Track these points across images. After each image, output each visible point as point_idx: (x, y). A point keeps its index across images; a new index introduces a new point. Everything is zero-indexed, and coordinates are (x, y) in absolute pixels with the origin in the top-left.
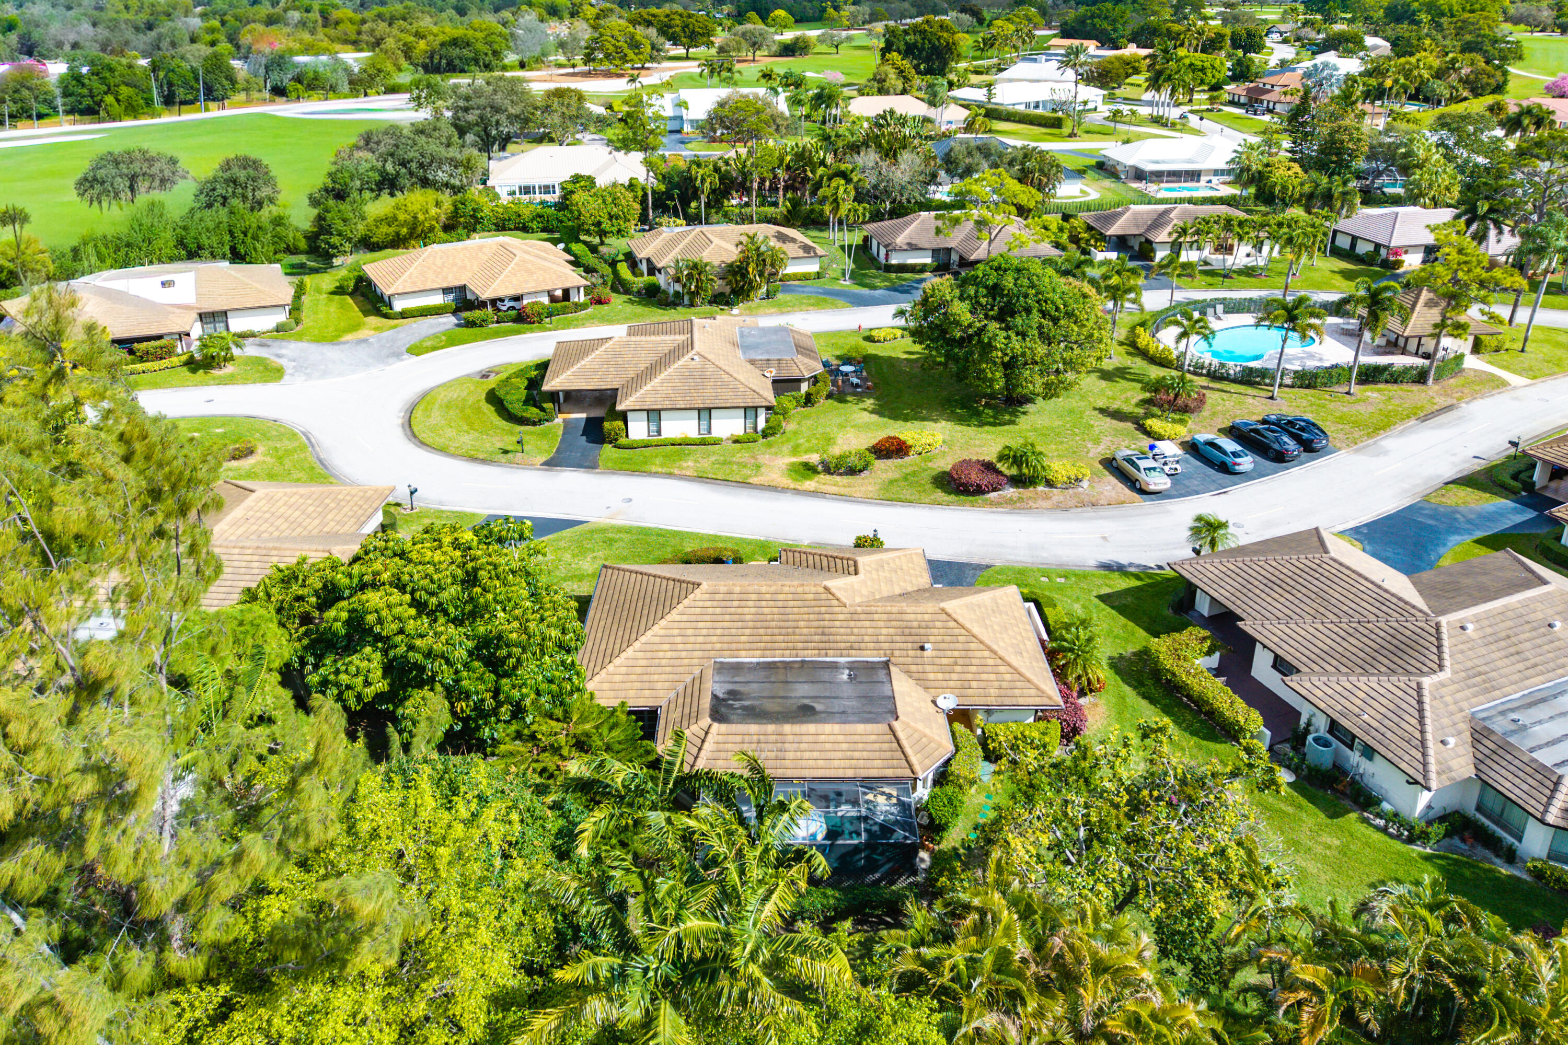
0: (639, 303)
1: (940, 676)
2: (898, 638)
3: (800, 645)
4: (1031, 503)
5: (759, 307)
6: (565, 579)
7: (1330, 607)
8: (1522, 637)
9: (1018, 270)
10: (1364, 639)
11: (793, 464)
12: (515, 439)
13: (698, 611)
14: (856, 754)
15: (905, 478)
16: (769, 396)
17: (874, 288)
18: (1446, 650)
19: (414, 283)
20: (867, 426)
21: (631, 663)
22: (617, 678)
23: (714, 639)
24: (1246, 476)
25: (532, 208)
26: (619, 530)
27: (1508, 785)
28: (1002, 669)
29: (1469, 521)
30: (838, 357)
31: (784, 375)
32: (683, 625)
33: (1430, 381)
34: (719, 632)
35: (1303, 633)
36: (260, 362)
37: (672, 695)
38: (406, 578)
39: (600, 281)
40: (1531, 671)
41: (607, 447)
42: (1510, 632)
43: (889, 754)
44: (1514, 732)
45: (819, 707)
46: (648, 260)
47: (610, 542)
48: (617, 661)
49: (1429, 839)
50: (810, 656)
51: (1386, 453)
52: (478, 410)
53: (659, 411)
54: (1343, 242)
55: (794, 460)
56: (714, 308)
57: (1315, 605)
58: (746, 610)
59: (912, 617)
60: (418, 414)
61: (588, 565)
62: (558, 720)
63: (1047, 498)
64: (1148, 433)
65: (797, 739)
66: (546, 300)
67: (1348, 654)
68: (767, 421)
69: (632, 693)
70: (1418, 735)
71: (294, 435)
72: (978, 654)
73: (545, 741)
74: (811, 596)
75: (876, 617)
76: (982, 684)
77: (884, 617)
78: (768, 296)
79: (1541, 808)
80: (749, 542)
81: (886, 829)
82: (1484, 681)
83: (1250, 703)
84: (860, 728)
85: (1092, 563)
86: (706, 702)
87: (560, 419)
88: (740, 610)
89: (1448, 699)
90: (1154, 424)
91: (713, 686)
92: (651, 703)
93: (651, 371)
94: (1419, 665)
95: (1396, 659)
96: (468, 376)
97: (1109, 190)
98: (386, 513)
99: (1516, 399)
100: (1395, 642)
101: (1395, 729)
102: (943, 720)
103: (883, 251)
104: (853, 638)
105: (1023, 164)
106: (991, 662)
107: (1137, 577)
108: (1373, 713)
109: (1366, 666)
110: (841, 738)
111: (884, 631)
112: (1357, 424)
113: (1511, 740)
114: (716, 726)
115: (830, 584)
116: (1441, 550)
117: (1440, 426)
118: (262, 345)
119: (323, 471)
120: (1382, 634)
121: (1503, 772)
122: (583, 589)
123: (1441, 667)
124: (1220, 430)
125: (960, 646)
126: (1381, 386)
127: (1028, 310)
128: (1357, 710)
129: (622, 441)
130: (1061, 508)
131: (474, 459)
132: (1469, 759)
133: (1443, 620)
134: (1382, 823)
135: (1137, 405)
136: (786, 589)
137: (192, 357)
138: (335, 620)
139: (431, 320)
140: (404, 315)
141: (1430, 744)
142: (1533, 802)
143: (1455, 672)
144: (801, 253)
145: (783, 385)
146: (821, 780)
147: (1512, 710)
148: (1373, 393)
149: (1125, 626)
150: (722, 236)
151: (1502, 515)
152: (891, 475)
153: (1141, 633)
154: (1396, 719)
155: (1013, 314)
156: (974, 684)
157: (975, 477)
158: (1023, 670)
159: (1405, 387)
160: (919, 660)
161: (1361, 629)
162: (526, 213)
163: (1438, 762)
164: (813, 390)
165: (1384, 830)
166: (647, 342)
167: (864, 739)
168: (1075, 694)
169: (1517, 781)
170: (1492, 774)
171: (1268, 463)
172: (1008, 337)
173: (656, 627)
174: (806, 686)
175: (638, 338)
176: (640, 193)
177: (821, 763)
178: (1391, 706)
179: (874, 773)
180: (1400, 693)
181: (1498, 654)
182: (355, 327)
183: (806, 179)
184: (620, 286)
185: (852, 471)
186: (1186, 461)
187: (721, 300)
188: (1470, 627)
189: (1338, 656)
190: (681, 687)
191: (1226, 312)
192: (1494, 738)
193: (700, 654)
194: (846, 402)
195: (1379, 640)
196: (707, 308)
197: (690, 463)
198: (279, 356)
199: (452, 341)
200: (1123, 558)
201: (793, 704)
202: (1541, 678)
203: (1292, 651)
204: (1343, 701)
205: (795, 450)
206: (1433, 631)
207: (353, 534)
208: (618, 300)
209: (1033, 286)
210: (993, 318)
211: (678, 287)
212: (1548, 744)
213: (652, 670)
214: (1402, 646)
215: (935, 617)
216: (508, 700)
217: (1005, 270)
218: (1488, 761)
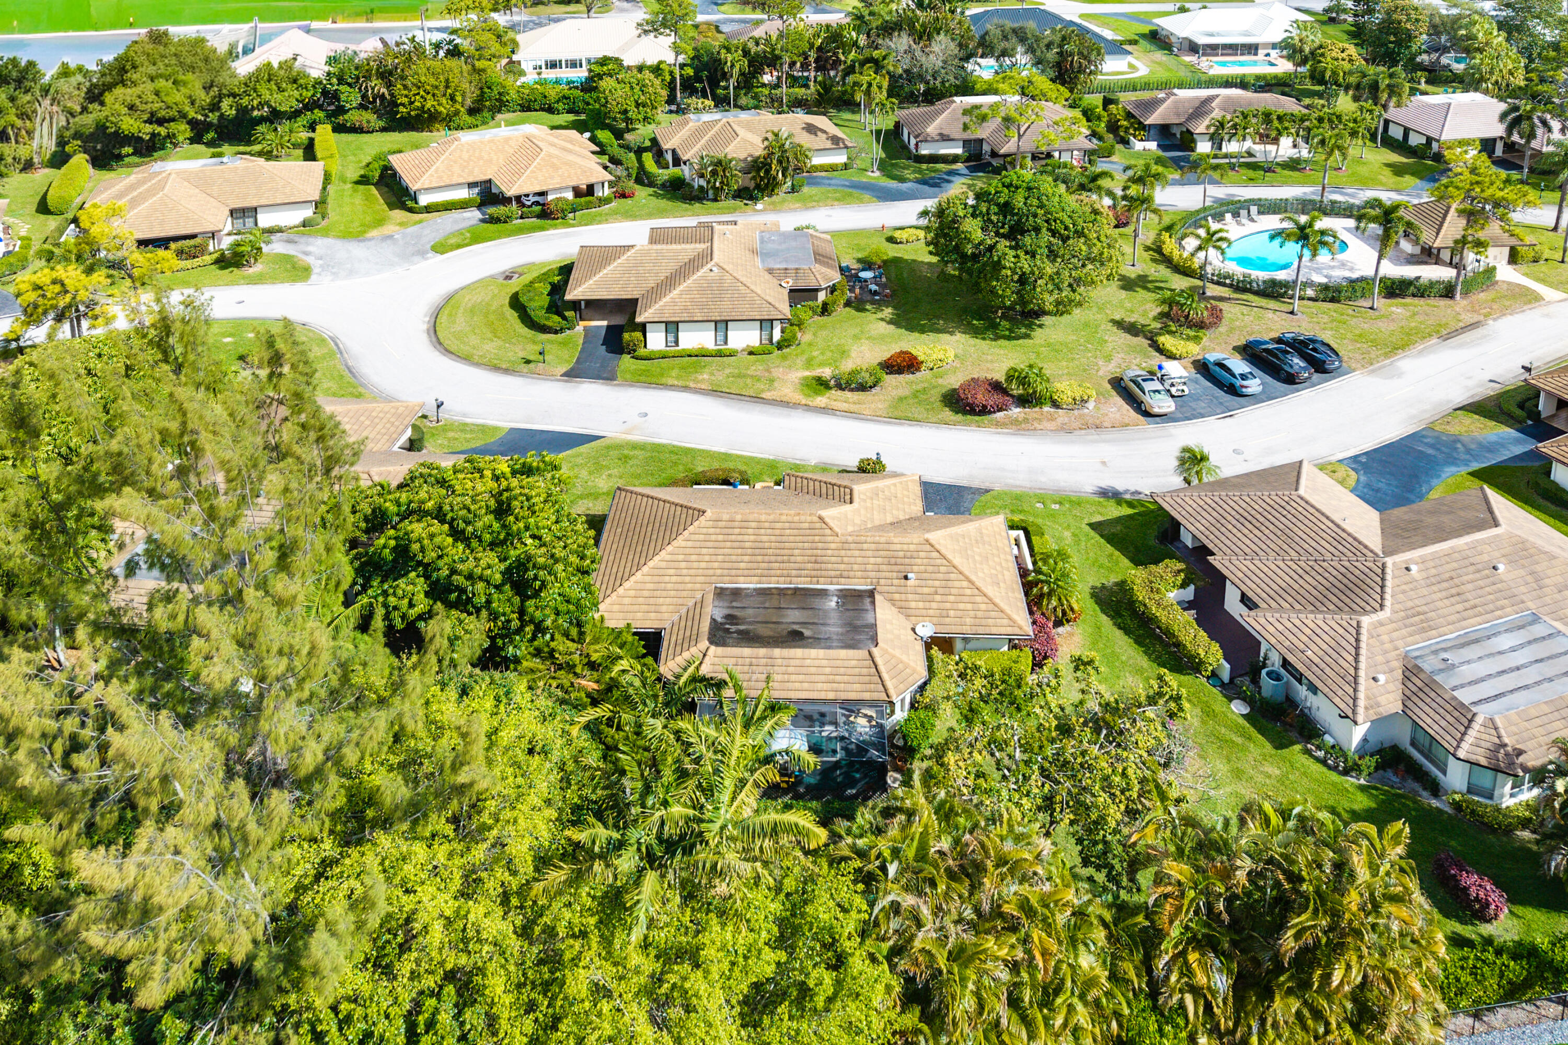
0: (663, 197)
1: (921, 605)
2: (884, 567)
3: (794, 572)
4: (1036, 425)
5: (784, 201)
6: (581, 497)
7: (1293, 545)
8: (1465, 578)
9: (1029, 189)
10: (1319, 578)
11: (805, 378)
12: (539, 348)
13: (702, 537)
14: (838, 678)
15: (915, 395)
16: (785, 309)
17: (902, 180)
18: (1388, 590)
19: (440, 178)
20: (882, 338)
21: (639, 586)
22: (626, 601)
23: (716, 565)
24: (1255, 399)
25: (559, 88)
26: (635, 446)
27: (1429, 721)
28: (979, 599)
29: (1468, 451)
30: (859, 261)
31: (802, 284)
32: (688, 551)
33: (1458, 296)
34: (720, 558)
35: (1265, 569)
36: (286, 259)
37: (676, 617)
38: (447, 508)
39: (625, 173)
40: (1470, 612)
41: (626, 358)
42: (1453, 574)
43: (867, 679)
44: (1441, 670)
45: (807, 633)
46: (674, 151)
47: (625, 459)
48: (627, 585)
49: (1361, 771)
50: (803, 583)
51: (1400, 375)
52: (502, 316)
53: (677, 323)
54: (1396, 133)
55: (807, 373)
56: (738, 203)
57: (1280, 542)
58: (746, 538)
59: (898, 547)
60: (443, 319)
61: (603, 483)
62: (573, 641)
63: (1052, 419)
64: (1160, 350)
65: (785, 662)
66: (570, 195)
67: (1302, 592)
68: (783, 331)
69: (639, 615)
70: (1352, 672)
71: (324, 340)
72: (957, 584)
73: (561, 659)
74: (806, 525)
75: (865, 546)
76: (959, 613)
77: (873, 546)
78: (793, 190)
79: (1455, 744)
80: (758, 461)
81: (862, 749)
82: (1422, 621)
83: (1212, 637)
84: (843, 653)
85: (1090, 489)
86: (705, 626)
87: (581, 327)
88: (740, 538)
89: (1385, 638)
90: (1166, 341)
91: (714, 611)
92: (657, 625)
93: (671, 281)
94: (1363, 604)
95: (1343, 598)
96: (492, 277)
97: (1159, 64)
98: (415, 427)
99: (1547, 315)
100: (1345, 581)
101: (1334, 665)
102: (919, 647)
103: (913, 141)
104: (842, 567)
105: (1061, 46)
106: (968, 592)
107: (1130, 504)
108: (1316, 649)
109: (1316, 604)
110: (824, 663)
111: (872, 560)
112: (1375, 343)
113: (1437, 678)
114: (713, 648)
115: (823, 513)
116: (1434, 482)
117: (1461, 346)
118: (289, 241)
119: (352, 380)
120: (1335, 573)
121: (1426, 708)
122: (598, 508)
123: (1382, 606)
124: (1235, 348)
125: (941, 576)
126: (1408, 300)
127: (1037, 230)
128: (1302, 646)
129: (641, 352)
130: (1066, 430)
131: (496, 369)
132: (1398, 695)
133: (1389, 561)
134: (1321, 754)
135: (1155, 319)
136: (784, 518)
137: (223, 254)
138: (384, 547)
139: (455, 215)
140: (428, 209)
141: (1362, 680)
142: (1448, 738)
143: (1394, 612)
144: (829, 144)
145: (800, 295)
146: (806, 701)
147: (1444, 650)
148: (1397, 308)
149: (1111, 555)
150: (749, 127)
151: (1503, 446)
152: (901, 392)
153: (1125, 562)
154: (1335, 655)
155: (1023, 232)
156: (952, 613)
157: (981, 397)
158: (997, 601)
159: (1432, 301)
160: (902, 589)
161: (1317, 567)
162: (552, 94)
163: (1368, 698)
164: (830, 301)
165: (1323, 762)
166: (668, 251)
167: (846, 663)
168: (1051, 624)
169: (1437, 717)
170: (1417, 710)
171: (1279, 385)
172: (1017, 256)
173: (663, 553)
174: (797, 612)
175: (659, 247)
176: (668, 78)
177: (806, 685)
178: (1333, 643)
179: (853, 696)
180: (1341, 631)
181: (1439, 595)
182: (380, 222)
183: (838, 62)
184: (643, 178)
185: (863, 388)
186: (1196, 382)
187: (746, 195)
188: (1414, 568)
189: (1293, 593)
190: (684, 611)
191: (1260, 213)
192: (1422, 676)
193: (701, 579)
194: (865, 310)
195: (1331, 579)
196: (731, 203)
197: (706, 376)
198: (306, 253)
199: (476, 238)
200: (1120, 485)
201: (784, 629)
202: (1478, 619)
203: (1254, 586)
204: (1291, 637)
205: (809, 364)
206: (1379, 571)
207: (385, 452)
208: (642, 193)
209: (1041, 206)
210: (1004, 236)
211: (703, 182)
212: (1470, 683)
213: (658, 593)
214: (1351, 585)
215: (920, 547)
216: (532, 621)
217: (1017, 188)
218: (1415, 699)
